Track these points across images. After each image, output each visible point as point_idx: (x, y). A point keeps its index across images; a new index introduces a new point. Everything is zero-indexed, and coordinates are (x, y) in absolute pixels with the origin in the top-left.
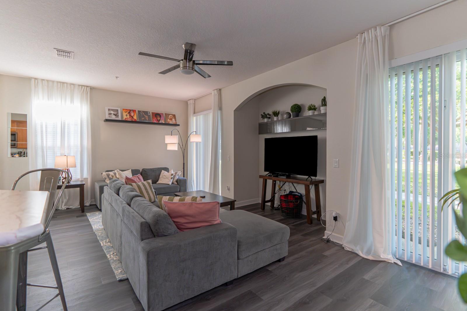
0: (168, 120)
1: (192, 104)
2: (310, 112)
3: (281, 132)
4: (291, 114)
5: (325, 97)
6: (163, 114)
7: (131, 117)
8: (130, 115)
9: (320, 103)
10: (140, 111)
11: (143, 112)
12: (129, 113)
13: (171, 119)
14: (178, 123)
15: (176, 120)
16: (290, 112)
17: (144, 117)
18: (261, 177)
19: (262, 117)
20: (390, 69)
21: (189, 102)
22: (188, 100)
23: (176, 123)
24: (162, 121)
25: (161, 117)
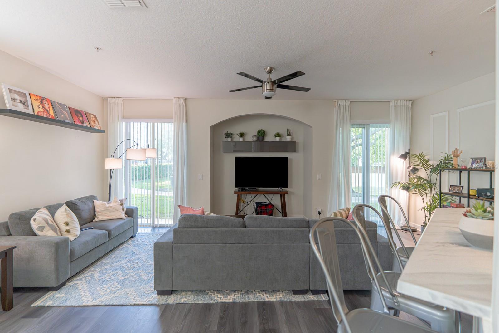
0: (92, 122)
2: (277, 138)
5: (288, 129)
6: (82, 111)
7: (46, 111)
8: (43, 107)
12: (41, 102)
13: (94, 122)
14: (102, 129)
15: (99, 124)
16: (257, 136)
17: (63, 113)
19: (226, 136)
20: (351, 125)
21: (110, 101)
22: (110, 97)
23: (100, 128)
24: (86, 124)
25: (82, 117)
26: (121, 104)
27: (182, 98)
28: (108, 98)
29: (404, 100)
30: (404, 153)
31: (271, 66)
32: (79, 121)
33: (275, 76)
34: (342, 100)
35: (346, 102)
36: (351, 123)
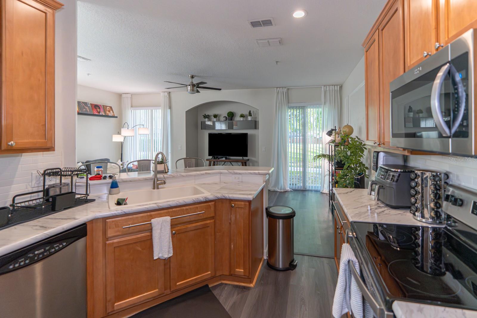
0: (107, 112)
1: (129, 98)
2: (242, 118)
3: (220, 129)
4: (228, 118)
5: (250, 111)
6: (101, 105)
9: (248, 113)
10: (80, 102)
11: (83, 102)
13: (109, 111)
14: (116, 115)
15: (113, 112)
16: (227, 116)
17: (85, 108)
18: (207, 160)
19: (204, 117)
20: (288, 107)
21: (124, 96)
22: (123, 94)
23: (114, 115)
24: (102, 113)
25: (100, 109)
26: (130, 97)
27: (165, 92)
28: (122, 94)
29: (332, 85)
30: (330, 130)
31: (192, 74)
32: (97, 112)
33: (195, 81)
34: (280, 88)
35: (283, 89)
36: (288, 106)
